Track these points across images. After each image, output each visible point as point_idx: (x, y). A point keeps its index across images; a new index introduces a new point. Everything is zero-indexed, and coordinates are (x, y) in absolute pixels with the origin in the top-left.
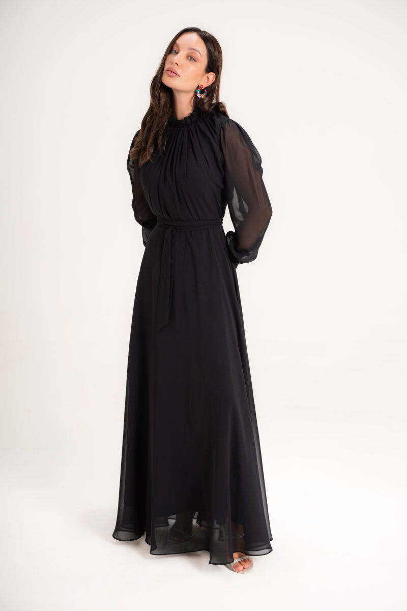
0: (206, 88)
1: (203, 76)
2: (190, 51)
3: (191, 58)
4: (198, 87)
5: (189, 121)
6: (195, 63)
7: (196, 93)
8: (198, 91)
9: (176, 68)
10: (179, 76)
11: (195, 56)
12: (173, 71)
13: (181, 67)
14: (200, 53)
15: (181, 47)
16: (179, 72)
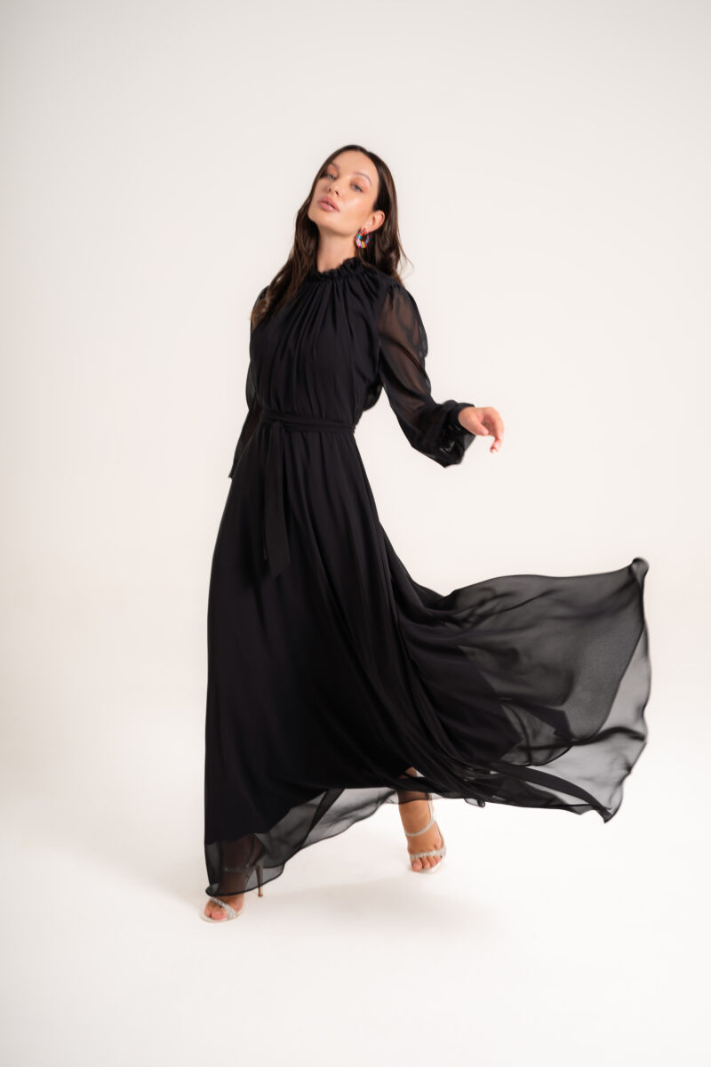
0: (370, 233)
1: (369, 216)
2: (356, 176)
3: (356, 187)
4: (359, 231)
5: (336, 275)
6: (362, 195)
7: (355, 238)
8: (359, 237)
9: (335, 199)
10: (338, 211)
11: (361, 185)
12: (330, 202)
13: (344, 199)
14: (369, 180)
15: (342, 171)
16: (339, 203)
